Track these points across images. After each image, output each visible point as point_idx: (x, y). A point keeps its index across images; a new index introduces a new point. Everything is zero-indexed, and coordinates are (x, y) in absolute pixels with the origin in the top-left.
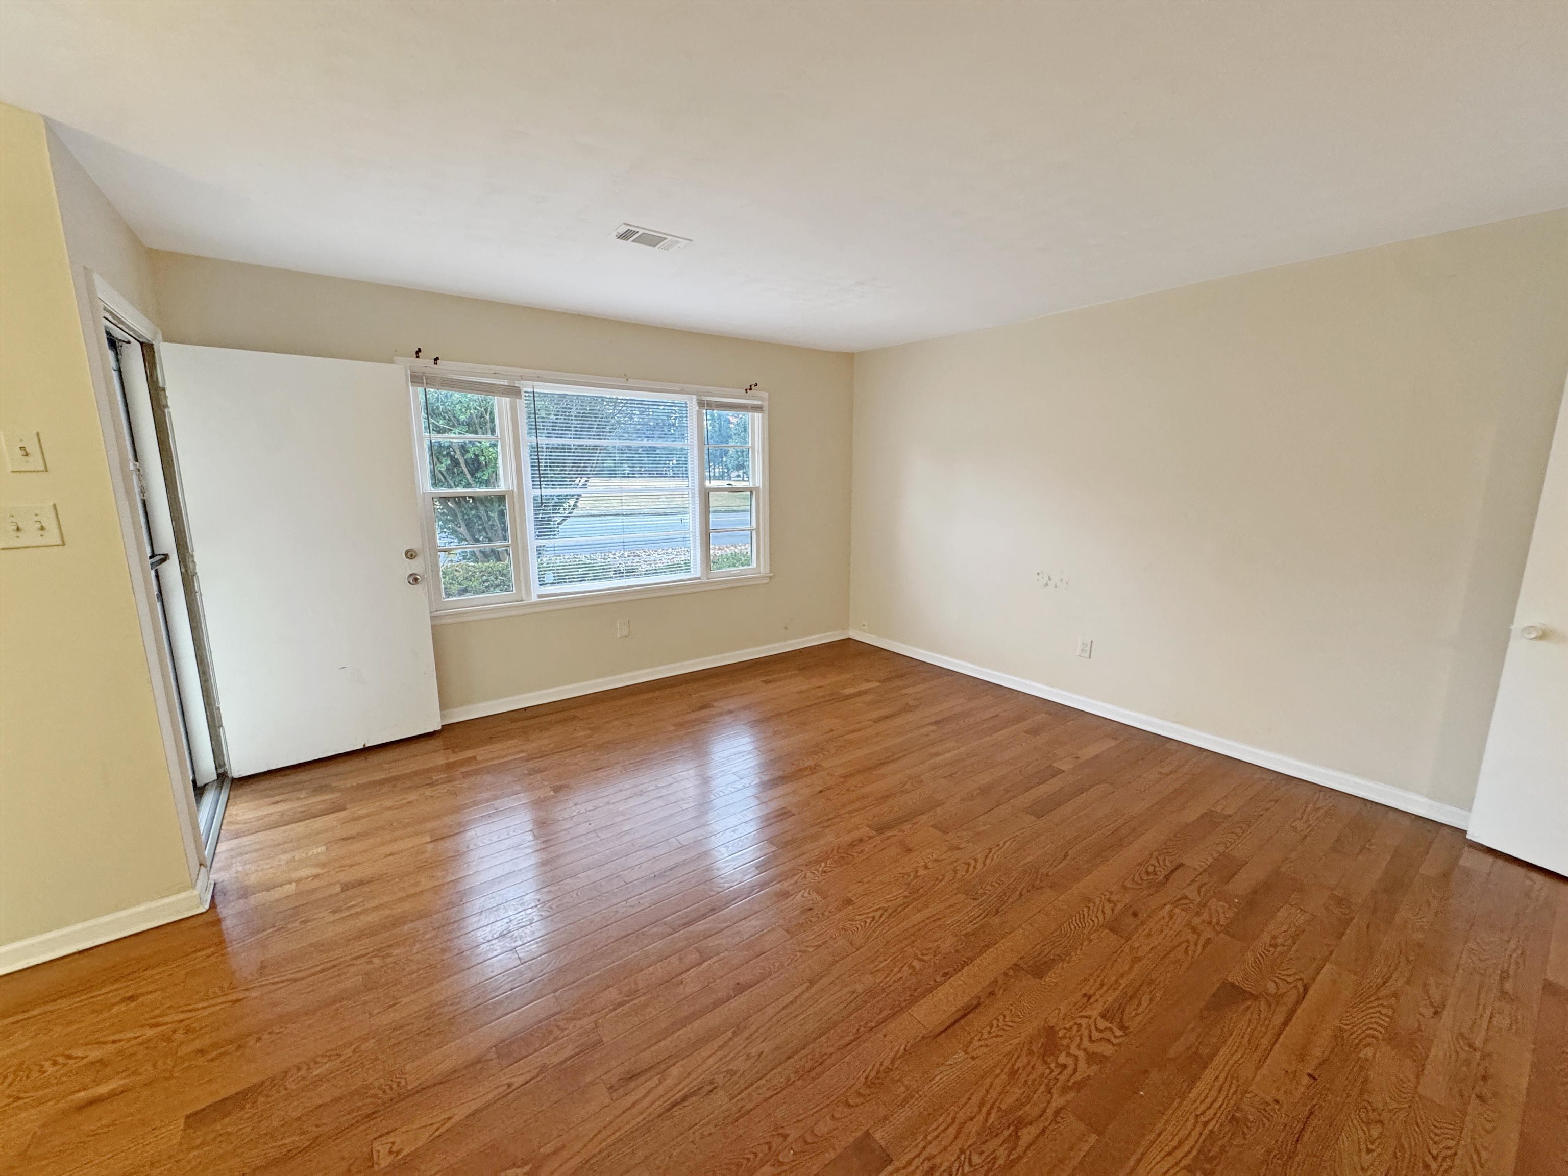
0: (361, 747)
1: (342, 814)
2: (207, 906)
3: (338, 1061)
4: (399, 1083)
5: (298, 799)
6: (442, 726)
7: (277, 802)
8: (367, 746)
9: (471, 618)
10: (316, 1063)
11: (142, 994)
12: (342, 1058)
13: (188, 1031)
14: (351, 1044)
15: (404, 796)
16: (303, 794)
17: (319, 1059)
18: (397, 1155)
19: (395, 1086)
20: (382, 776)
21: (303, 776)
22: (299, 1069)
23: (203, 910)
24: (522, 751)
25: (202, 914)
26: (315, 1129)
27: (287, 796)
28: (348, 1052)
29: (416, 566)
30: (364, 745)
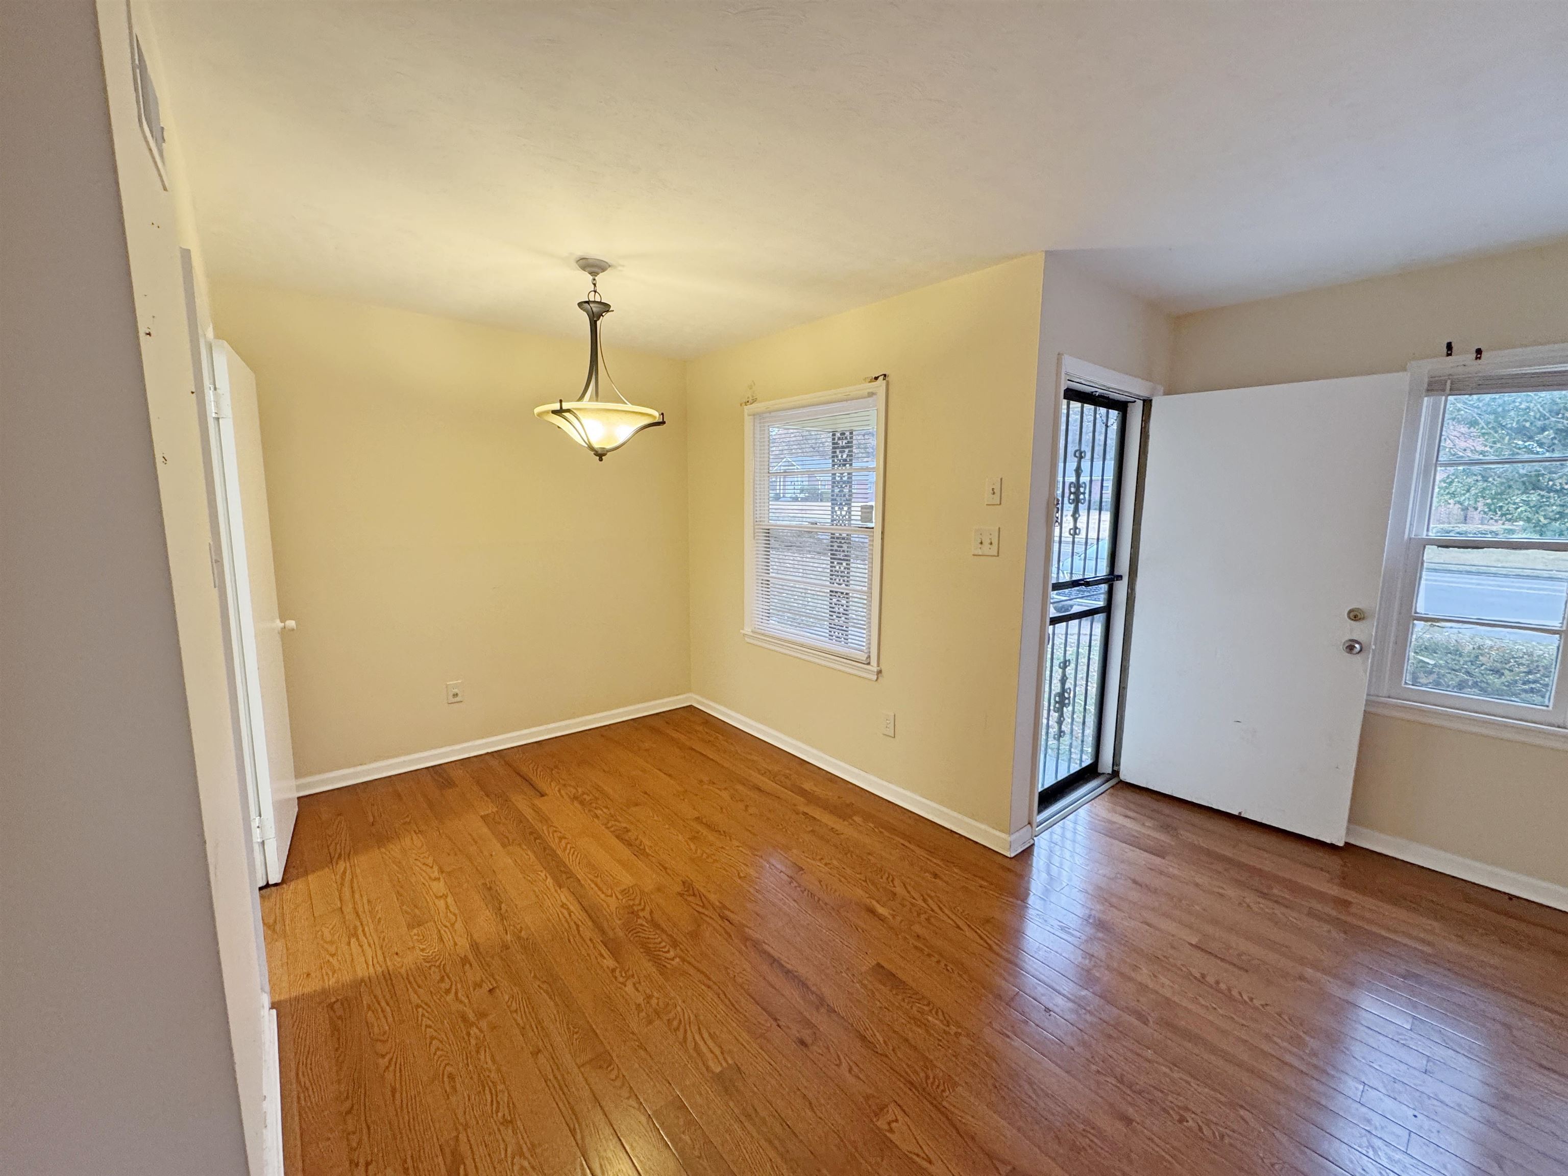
0: (1236, 813)
1: (1157, 860)
2: (1013, 855)
3: (944, 1027)
4: (943, 1091)
5: (1143, 824)
6: (1347, 844)
7: (1126, 816)
8: (1242, 815)
9: (1445, 724)
10: (937, 1013)
11: (941, 879)
12: (947, 1029)
13: (928, 920)
14: (960, 1027)
15: (1224, 886)
16: (1149, 823)
17: (940, 1013)
18: (888, 1131)
19: (941, 1088)
20: (1228, 852)
21: (1166, 809)
22: (928, 1005)
23: (1009, 856)
24: (1429, 944)
25: (1007, 857)
26: (891, 1048)
27: (1138, 816)
28: (953, 1029)
29: (1358, 631)
30: (1240, 813)
